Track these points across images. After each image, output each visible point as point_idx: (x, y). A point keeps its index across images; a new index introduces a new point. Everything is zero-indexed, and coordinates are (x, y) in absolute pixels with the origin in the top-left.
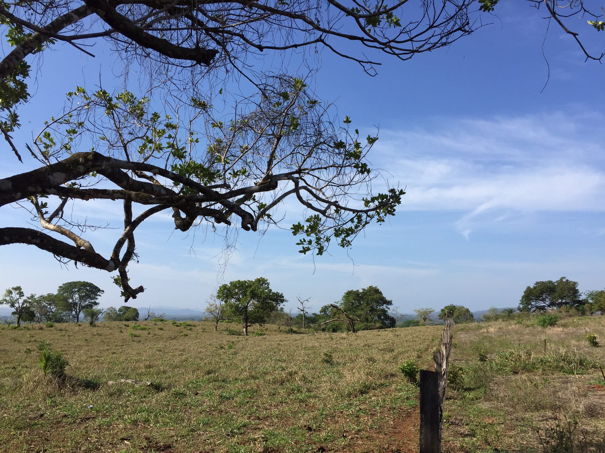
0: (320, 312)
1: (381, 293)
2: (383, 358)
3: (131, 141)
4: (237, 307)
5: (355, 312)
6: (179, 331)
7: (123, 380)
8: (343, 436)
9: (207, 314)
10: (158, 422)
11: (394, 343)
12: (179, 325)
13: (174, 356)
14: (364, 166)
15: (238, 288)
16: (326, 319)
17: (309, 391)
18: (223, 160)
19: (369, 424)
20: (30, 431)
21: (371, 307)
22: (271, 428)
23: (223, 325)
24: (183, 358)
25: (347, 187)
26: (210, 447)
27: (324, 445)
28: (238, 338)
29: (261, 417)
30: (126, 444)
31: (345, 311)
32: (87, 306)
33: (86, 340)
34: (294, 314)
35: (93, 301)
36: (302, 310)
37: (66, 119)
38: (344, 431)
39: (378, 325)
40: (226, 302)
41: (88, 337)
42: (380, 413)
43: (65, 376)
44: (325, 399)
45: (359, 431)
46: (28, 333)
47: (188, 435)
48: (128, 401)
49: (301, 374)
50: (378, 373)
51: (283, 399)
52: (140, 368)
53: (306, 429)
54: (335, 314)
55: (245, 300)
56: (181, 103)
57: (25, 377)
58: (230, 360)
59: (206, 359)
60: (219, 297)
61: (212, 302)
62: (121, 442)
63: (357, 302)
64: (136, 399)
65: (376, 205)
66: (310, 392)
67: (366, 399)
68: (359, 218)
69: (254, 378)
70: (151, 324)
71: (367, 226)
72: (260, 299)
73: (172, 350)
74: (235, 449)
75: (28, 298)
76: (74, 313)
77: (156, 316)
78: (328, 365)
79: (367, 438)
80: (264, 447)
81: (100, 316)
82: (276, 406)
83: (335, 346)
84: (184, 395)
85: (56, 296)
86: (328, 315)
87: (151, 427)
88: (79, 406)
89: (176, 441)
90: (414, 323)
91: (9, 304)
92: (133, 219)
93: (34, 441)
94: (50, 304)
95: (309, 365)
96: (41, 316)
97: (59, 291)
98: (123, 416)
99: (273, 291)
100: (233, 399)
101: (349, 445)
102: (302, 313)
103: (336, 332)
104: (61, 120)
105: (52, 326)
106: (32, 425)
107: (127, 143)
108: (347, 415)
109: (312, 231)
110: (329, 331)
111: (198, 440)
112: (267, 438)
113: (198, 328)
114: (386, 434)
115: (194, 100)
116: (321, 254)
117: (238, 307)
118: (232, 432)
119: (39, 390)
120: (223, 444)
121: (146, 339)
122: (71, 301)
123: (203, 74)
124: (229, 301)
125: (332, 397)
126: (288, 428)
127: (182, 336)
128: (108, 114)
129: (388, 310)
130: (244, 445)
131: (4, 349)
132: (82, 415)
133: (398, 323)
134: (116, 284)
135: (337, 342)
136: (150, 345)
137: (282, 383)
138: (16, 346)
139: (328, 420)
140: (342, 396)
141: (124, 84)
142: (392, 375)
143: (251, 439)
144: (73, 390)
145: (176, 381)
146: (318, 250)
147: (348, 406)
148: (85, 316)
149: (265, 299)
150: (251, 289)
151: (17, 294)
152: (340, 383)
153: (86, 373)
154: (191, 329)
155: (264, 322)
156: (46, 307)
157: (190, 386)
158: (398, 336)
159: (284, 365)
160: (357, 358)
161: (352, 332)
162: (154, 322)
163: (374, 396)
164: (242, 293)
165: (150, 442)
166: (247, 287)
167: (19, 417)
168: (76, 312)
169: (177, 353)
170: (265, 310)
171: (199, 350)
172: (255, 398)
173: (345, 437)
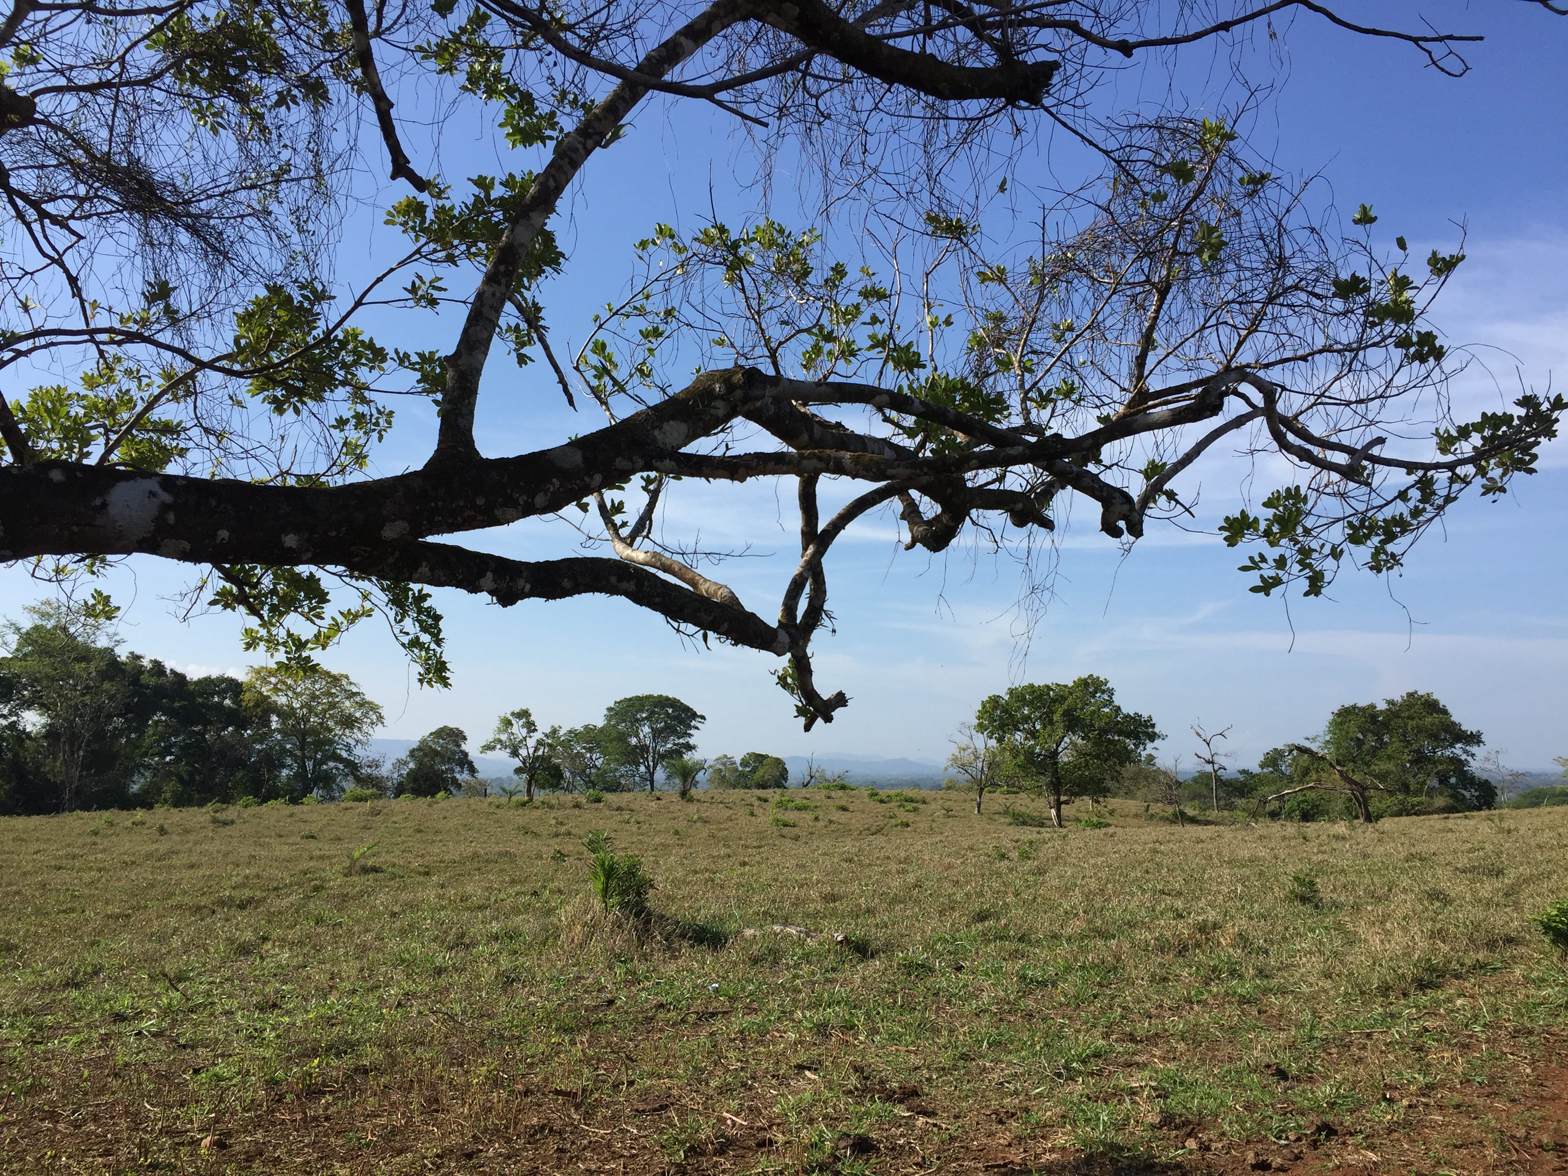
0: (1262, 766)
1: (1445, 712)
2: (1474, 892)
3: (787, 340)
4: (1030, 754)
5: (1368, 764)
6: (887, 815)
7: (777, 928)
8: (1384, 1098)
9: (953, 771)
10: (875, 1031)
11: (1502, 852)
12: (887, 800)
13: (886, 873)
14: (1427, 338)
15: (1030, 703)
16: (1279, 784)
17: (1261, 973)
18: (1016, 365)
19: (1459, 1070)
20: (591, 1036)
21: (1414, 751)
22: (1172, 1066)
23: (996, 800)
24: (911, 879)
25: (1375, 405)
26: (1017, 1101)
27: (1330, 1118)
28: (1038, 833)
29: (1139, 1034)
30: (809, 1079)
31: (1338, 763)
32: (670, 754)
33: (677, 833)
34: (1185, 773)
35: (681, 741)
36: (1208, 762)
37: (638, 305)
38: (1385, 1085)
39: (1440, 801)
40: (1000, 740)
41: (681, 825)
42: (1488, 1041)
43: (649, 914)
44: (1313, 997)
45: (1431, 1087)
46: (553, 815)
47: (955, 1068)
48: (796, 977)
49: (1231, 929)
50: (1462, 934)
51: (1193, 993)
52: (809, 900)
53: (1273, 1075)
54: (1306, 772)
55: (1050, 735)
56: (904, 231)
57: (564, 915)
58: (1028, 887)
59: (967, 883)
60: (981, 728)
61: (964, 741)
62: (797, 1074)
63: (1370, 736)
64: (813, 973)
65: (1475, 448)
66: (1267, 977)
67: (1437, 1003)
68: (1426, 486)
69: (1106, 936)
70: (819, 797)
71: (1450, 507)
72: (1090, 731)
73: (878, 858)
74: (1083, 1111)
75: (546, 736)
76: (642, 769)
77: (828, 777)
78: (1308, 908)
79: (1458, 1106)
80: (1161, 1112)
81: (700, 776)
82: (1176, 1010)
83: (1320, 857)
84: (926, 969)
85: (602, 730)
86: (1283, 773)
87: (861, 1043)
88: (688, 985)
89: (928, 1080)
90: (1554, 796)
91: (508, 750)
92: (821, 526)
93: (604, 1061)
94: (590, 750)
95: (1252, 907)
96: (574, 777)
97: (609, 718)
98: (792, 1013)
99: (1125, 710)
100: (1054, 985)
101: (1407, 1124)
102: (1209, 768)
103: (1313, 821)
104: (627, 309)
105: (599, 801)
106: (594, 1024)
107: (779, 346)
108: (1387, 1045)
109: (1284, 533)
110: (1289, 817)
111: (983, 1081)
112: (1164, 1089)
113: (933, 806)
114: (1513, 1101)
115: (932, 219)
116: (1317, 593)
117: (1033, 753)
118: (1067, 1067)
119: (595, 946)
120: (1050, 1096)
121: (811, 833)
122: (634, 741)
123: (953, 149)
124: (1009, 739)
125: (1332, 993)
126: (1220, 1067)
127: (896, 826)
128: (731, 280)
129: (1469, 759)
130: (1106, 1103)
131: (507, 852)
132: (698, 1005)
133: (1502, 798)
134: (784, 687)
135: (1323, 848)
136: (825, 845)
137: (1182, 950)
138: (531, 845)
139: (1330, 1054)
140: (1362, 993)
141: (762, 204)
142: (1510, 940)
143: (1123, 1090)
144: (669, 948)
145: (902, 936)
146: (1307, 582)
147: (1384, 1020)
148: (668, 778)
149: (1103, 731)
150: (1065, 707)
151: (523, 726)
152: (1350, 959)
153: (690, 907)
154: (915, 810)
155: (1105, 792)
156: (583, 756)
157: (938, 947)
158: (1509, 831)
159: (1179, 904)
160: (1390, 890)
161: (1362, 820)
162: (824, 792)
163: (1459, 996)
164: (1040, 717)
165: (866, 1078)
166: (1054, 701)
167: (562, 1005)
168: (648, 767)
169: (893, 867)
170: (1106, 760)
171: (947, 860)
172: (1113, 986)
173: (1390, 1101)
